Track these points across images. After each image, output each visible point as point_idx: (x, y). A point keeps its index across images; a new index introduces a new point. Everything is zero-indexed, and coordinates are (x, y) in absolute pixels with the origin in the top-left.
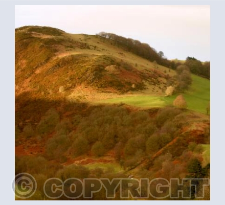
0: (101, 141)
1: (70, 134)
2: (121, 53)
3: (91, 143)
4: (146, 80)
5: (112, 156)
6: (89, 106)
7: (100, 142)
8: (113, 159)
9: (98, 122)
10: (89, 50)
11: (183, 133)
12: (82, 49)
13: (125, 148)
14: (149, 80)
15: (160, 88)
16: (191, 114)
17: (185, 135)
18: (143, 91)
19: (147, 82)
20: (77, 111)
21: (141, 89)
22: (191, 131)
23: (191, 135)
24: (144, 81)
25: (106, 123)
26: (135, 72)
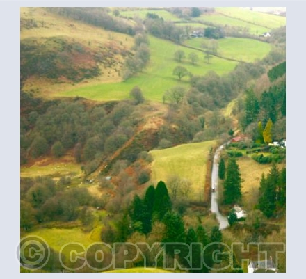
0: (60, 140)
1: (28, 134)
2: (71, 25)
3: (50, 142)
4: (101, 62)
5: (72, 156)
6: (44, 101)
7: (59, 142)
8: (73, 158)
9: (55, 120)
10: (36, 29)
11: (138, 133)
12: (28, 29)
13: (84, 149)
14: (104, 61)
15: (116, 70)
16: (147, 106)
17: (140, 136)
18: (98, 78)
19: (102, 64)
20: (32, 107)
21: (96, 75)
22: (145, 131)
23: (146, 134)
24: (98, 64)
25: (63, 120)
26: (89, 53)
